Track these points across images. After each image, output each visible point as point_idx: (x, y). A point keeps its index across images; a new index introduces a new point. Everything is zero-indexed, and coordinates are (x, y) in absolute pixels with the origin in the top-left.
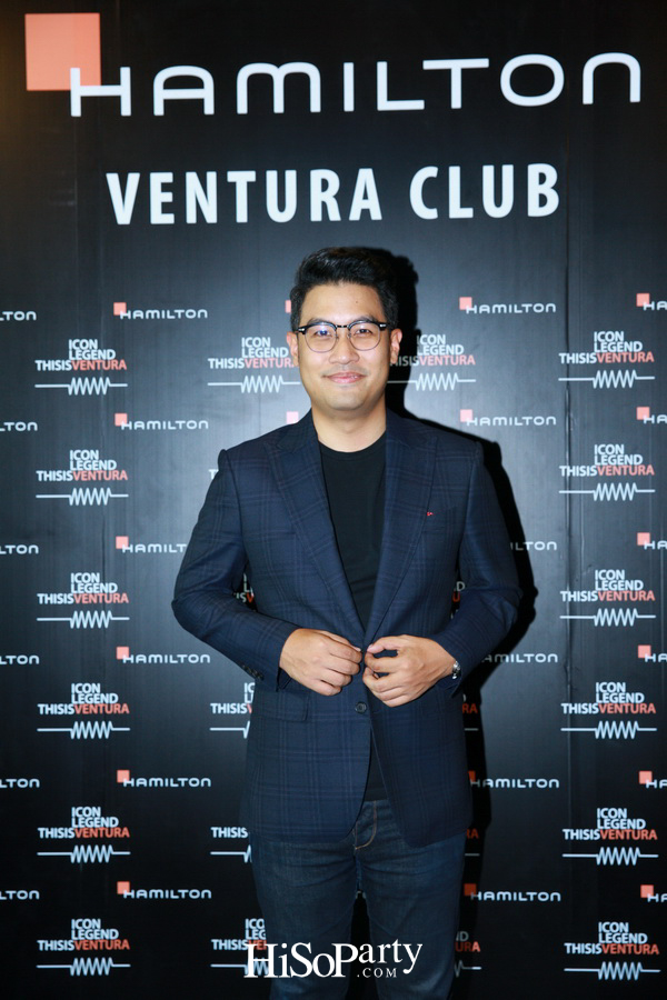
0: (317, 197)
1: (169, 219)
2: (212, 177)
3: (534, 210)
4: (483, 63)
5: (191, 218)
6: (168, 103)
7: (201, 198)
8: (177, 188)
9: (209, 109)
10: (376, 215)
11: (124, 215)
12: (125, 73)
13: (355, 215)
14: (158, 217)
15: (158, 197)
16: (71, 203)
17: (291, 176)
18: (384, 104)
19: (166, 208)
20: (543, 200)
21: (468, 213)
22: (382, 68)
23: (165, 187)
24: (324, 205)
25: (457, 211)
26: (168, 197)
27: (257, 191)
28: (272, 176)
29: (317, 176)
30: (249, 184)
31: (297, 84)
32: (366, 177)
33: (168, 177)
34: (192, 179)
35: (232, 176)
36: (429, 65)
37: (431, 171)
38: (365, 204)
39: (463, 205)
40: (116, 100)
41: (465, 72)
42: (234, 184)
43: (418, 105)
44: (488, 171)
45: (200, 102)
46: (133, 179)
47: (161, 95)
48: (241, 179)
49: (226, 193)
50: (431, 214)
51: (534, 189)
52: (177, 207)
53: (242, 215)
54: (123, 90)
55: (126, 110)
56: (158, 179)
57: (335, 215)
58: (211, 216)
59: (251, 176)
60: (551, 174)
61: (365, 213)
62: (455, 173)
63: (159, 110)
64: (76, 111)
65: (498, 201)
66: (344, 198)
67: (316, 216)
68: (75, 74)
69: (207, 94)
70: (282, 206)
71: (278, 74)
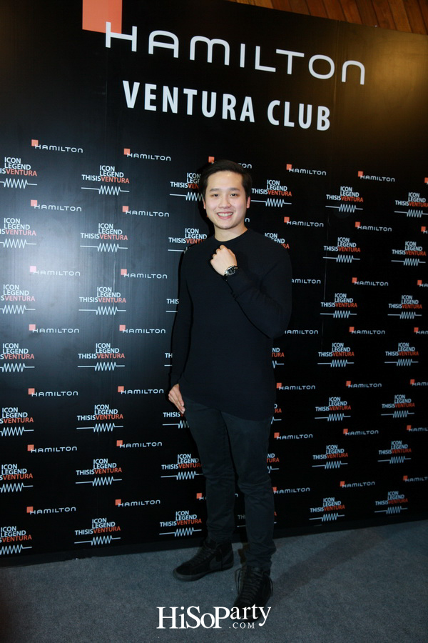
0: (225, 107)
1: (154, 108)
2: (176, 90)
3: (320, 127)
4: (302, 55)
5: (165, 109)
6: (155, 48)
7: (170, 100)
8: (158, 93)
9: (176, 55)
10: (252, 120)
11: (131, 103)
12: (135, 29)
13: (243, 119)
14: (148, 107)
15: (149, 97)
16: (104, 94)
17: (214, 95)
18: (258, 67)
19: (152, 102)
20: (323, 124)
21: (292, 125)
22: (258, 49)
23: (152, 92)
24: (229, 111)
25: (287, 123)
26: (154, 97)
27: (197, 100)
28: (205, 94)
29: (226, 97)
30: (194, 96)
31: (218, 50)
32: (248, 101)
33: (154, 87)
34: (166, 89)
35: (186, 91)
36: (279, 51)
37: (277, 103)
38: (248, 114)
39: (290, 120)
40: (130, 42)
41: (294, 57)
42: (187, 95)
43: (273, 70)
44: (301, 106)
45: (172, 51)
46: (136, 85)
47: (152, 44)
48: (190, 93)
49: (183, 99)
50: (276, 123)
51: (320, 118)
52: (158, 102)
53: (190, 112)
54: (133, 38)
55: (134, 49)
56: (149, 87)
57: (233, 117)
58: (175, 110)
59: (195, 92)
60: (328, 112)
61: (247, 118)
62: (287, 105)
63: (151, 51)
64: (108, 45)
65: (305, 121)
66: (238, 109)
67: (225, 116)
68: (108, 25)
69: (175, 47)
70: (209, 110)
71: (211, 43)
